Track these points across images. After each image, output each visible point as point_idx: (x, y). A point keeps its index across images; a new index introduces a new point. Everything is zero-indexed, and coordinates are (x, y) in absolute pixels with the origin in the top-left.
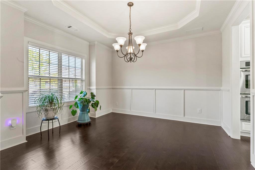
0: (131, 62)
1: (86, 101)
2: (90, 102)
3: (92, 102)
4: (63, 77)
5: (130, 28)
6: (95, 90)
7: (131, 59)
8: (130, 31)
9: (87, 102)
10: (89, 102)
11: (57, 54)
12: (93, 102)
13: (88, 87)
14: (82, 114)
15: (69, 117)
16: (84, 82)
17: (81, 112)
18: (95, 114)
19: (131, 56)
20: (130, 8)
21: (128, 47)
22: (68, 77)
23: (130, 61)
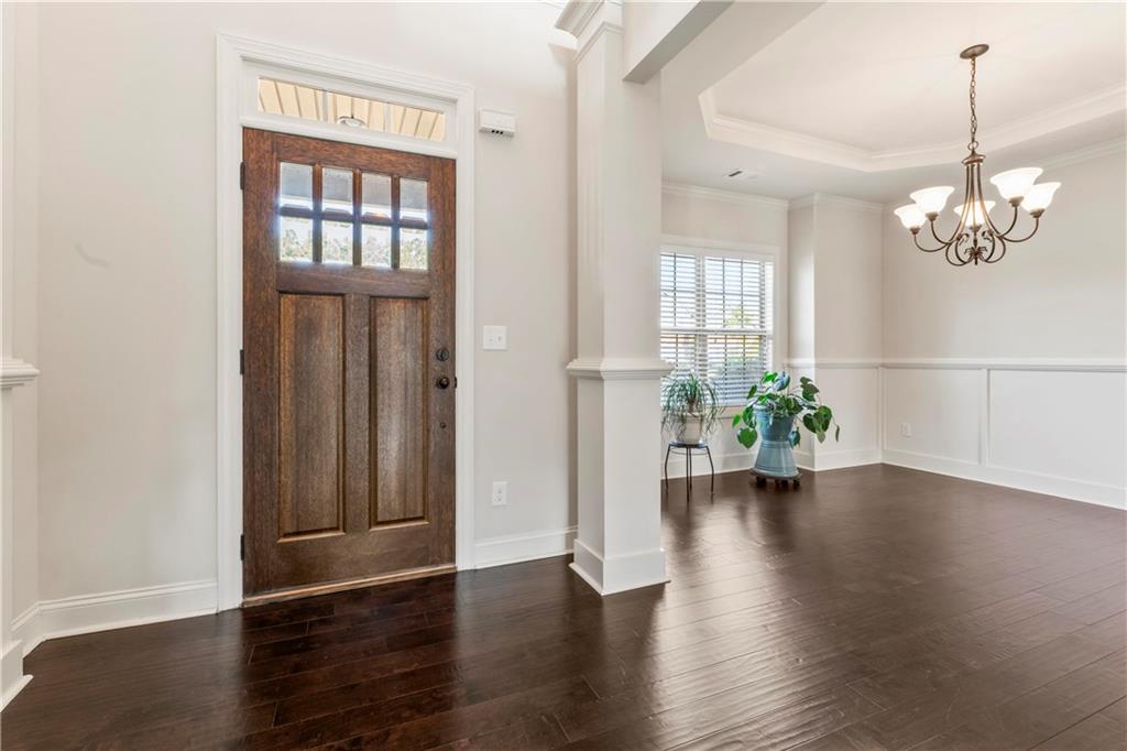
0: (976, 263)
1: (784, 405)
2: (799, 408)
3: (806, 411)
4: (708, 327)
5: (973, 140)
6: (813, 369)
7: (976, 253)
8: (973, 152)
9: (788, 407)
10: (795, 408)
11: (693, 261)
12: (809, 411)
13: (786, 361)
14: (771, 446)
15: (725, 453)
16: (771, 341)
17: (767, 442)
18: (813, 458)
19: (975, 241)
20: (971, 67)
21: (962, 207)
22: (719, 327)
23: (970, 260)
